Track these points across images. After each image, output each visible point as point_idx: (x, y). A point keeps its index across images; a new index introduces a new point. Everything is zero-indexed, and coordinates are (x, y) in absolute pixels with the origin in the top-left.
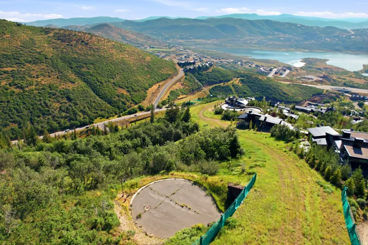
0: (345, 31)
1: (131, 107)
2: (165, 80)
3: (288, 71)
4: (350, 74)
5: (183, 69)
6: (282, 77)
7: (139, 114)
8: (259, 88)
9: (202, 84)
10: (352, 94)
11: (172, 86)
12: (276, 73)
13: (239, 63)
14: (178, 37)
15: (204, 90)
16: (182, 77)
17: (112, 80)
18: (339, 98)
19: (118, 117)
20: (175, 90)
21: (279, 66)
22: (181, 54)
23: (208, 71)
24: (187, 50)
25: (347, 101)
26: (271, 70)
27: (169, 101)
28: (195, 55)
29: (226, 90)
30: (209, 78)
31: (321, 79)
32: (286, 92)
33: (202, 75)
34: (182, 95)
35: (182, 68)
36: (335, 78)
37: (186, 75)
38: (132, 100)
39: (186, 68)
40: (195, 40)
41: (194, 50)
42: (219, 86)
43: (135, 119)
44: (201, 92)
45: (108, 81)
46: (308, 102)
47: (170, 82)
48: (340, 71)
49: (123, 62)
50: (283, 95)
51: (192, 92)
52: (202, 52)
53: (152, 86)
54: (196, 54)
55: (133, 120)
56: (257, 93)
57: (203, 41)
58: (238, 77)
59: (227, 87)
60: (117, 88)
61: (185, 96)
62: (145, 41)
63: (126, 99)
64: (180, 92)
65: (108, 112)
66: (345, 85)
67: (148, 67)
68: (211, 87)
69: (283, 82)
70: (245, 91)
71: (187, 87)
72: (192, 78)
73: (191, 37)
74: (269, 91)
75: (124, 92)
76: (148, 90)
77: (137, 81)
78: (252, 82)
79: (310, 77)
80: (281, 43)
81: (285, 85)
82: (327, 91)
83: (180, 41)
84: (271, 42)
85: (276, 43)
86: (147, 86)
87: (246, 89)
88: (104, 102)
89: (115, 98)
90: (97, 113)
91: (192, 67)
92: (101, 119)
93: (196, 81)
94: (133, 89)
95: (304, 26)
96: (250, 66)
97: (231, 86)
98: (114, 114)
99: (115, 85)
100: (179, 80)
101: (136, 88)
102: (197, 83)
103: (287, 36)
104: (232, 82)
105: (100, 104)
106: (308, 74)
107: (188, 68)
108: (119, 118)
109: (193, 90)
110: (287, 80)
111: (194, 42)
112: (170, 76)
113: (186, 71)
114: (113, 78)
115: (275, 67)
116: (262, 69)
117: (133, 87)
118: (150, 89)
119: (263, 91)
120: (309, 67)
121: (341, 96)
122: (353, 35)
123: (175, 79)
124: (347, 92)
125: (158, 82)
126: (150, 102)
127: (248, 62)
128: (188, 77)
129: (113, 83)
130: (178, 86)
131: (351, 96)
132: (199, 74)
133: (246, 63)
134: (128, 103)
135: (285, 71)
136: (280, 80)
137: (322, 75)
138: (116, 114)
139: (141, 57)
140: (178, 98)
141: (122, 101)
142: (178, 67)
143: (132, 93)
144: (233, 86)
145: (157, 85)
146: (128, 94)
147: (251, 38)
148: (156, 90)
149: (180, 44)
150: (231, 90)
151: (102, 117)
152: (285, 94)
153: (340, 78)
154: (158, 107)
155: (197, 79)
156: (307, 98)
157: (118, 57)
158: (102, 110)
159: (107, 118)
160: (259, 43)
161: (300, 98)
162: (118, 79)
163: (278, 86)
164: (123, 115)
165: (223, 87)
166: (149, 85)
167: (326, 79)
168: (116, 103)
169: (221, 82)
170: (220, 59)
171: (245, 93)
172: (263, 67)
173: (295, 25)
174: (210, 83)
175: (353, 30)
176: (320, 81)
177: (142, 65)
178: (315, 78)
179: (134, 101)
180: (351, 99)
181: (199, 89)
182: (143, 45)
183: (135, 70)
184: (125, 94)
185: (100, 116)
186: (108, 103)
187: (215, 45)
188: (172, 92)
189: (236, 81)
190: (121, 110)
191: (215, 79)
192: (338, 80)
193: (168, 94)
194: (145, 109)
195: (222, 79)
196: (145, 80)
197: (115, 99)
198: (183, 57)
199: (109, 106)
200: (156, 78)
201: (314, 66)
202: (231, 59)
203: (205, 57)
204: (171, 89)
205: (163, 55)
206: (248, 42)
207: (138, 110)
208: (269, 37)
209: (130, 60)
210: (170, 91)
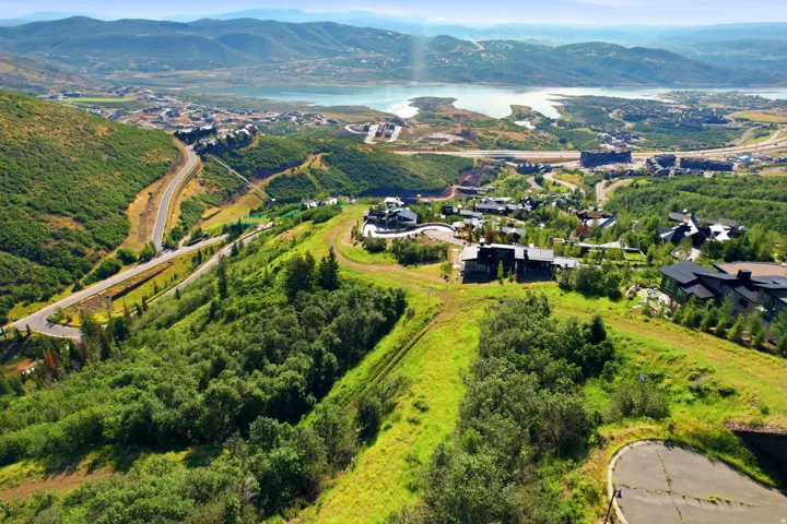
0: (469, 44)
1: (99, 258)
2: (159, 178)
3: (398, 129)
4: (500, 126)
5: (191, 147)
6: (391, 140)
7: (128, 273)
8: (363, 170)
9: (247, 176)
10: (518, 161)
11: (180, 191)
12: (378, 135)
13: (294, 118)
14: (133, 65)
15: (254, 191)
16: (198, 167)
17: (22, 198)
18: (500, 171)
19: (74, 291)
20: (191, 200)
21: (379, 120)
22: (155, 109)
23: (251, 146)
24: (167, 98)
25: (514, 176)
26: (366, 129)
27: (186, 229)
28: (189, 108)
29: (299, 184)
30: (257, 162)
31: (461, 139)
32: (416, 173)
33: (241, 157)
34: (209, 208)
35: (189, 144)
36: (480, 134)
37: (203, 160)
38: (97, 241)
39: (201, 145)
40: (177, 72)
41: (184, 97)
42: (284, 176)
43: (123, 288)
44: (249, 196)
45: (12, 202)
46: (455, 187)
47: (174, 182)
48: (481, 119)
49: (36, 145)
50: (413, 179)
51: (229, 197)
52: (202, 100)
53: (134, 197)
54: (189, 104)
55: (118, 290)
56: (362, 182)
57: (196, 73)
58: (316, 153)
59: (301, 175)
60: (46, 217)
61: (215, 210)
62: (44, 78)
63: (81, 241)
64: (202, 203)
65: (41, 284)
66: (500, 145)
67: (107, 149)
68: (267, 181)
69: (399, 153)
70: (340, 181)
71: (215, 189)
72: (219, 165)
73: (166, 66)
74: (386, 175)
75: (68, 223)
76: (126, 208)
77: (93, 191)
78: (348, 161)
79: (441, 136)
80: (364, 70)
81: (405, 157)
82: (479, 160)
83: (140, 75)
84: (344, 70)
85: (355, 70)
86: (122, 199)
87: (339, 176)
88: (19, 260)
89: (46, 243)
90: (8, 292)
91: (213, 141)
92: (25, 305)
93: (232, 171)
94: (89, 212)
95: (399, 35)
96: (318, 124)
97: (309, 174)
98: (60, 286)
99: (37, 209)
100: (193, 175)
101: (98, 209)
102: (234, 177)
103: (372, 55)
104: (306, 165)
105: (9, 267)
106: (436, 131)
107: (205, 144)
108: (78, 294)
109: (230, 194)
110: (403, 148)
111: (175, 76)
112: (170, 169)
113: (202, 152)
114: (24, 192)
115: (373, 123)
116: (347, 127)
117: (87, 207)
118: (131, 206)
119: (373, 177)
120: (430, 116)
121: (502, 168)
122: (482, 51)
123: (183, 172)
124: (510, 159)
125: (144, 187)
126: (143, 238)
127: (310, 115)
128: (210, 165)
129: (29, 205)
130: (193, 190)
131: (516, 165)
132: (234, 155)
133: (308, 117)
134: (89, 252)
135: (392, 128)
136: (393, 149)
137: (459, 131)
138: (66, 284)
139: (80, 127)
140: (204, 216)
141: (69, 249)
142: (178, 143)
143: (92, 222)
144: (312, 172)
145: (145, 192)
146: (81, 228)
147: (302, 62)
148: (147, 206)
149: (142, 83)
150: (310, 183)
151: (29, 299)
152: (415, 176)
153: (488, 134)
154: (167, 247)
155: (232, 168)
156: (453, 179)
157: (17, 133)
158: (20, 282)
159: (45, 299)
160: (320, 73)
161: (441, 180)
162: (39, 194)
163: (399, 162)
164: (87, 284)
165: (293, 179)
166: (126, 196)
167: (468, 139)
168: (56, 256)
169: (284, 167)
170: (249, 114)
171: (339, 185)
172: (348, 123)
173: (382, 33)
174: (262, 174)
175: (481, 43)
176: (461, 142)
177: (89, 147)
178: (451, 138)
179: (103, 243)
180: (520, 170)
181: (242, 190)
182: (43, 91)
183: (75, 162)
184: (72, 228)
185: (21, 299)
186: (31, 260)
187: (228, 81)
188: (184, 206)
189: (315, 162)
190: (74, 271)
191: (271, 163)
192: (486, 137)
193: (178, 212)
194: (138, 257)
195: (285, 161)
196: (111, 186)
197: (49, 247)
198: (163, 114)
199: (36, 266)
200: (138, 177)
201: (437, 114)
202: (274, 110)
203: (217, 112)
204: (182, 199)
205: (111, 112)
206: (299, 70)
207: (120, 263)
208: (338, 58)
209: (58, 140)
210: (179, 202)
